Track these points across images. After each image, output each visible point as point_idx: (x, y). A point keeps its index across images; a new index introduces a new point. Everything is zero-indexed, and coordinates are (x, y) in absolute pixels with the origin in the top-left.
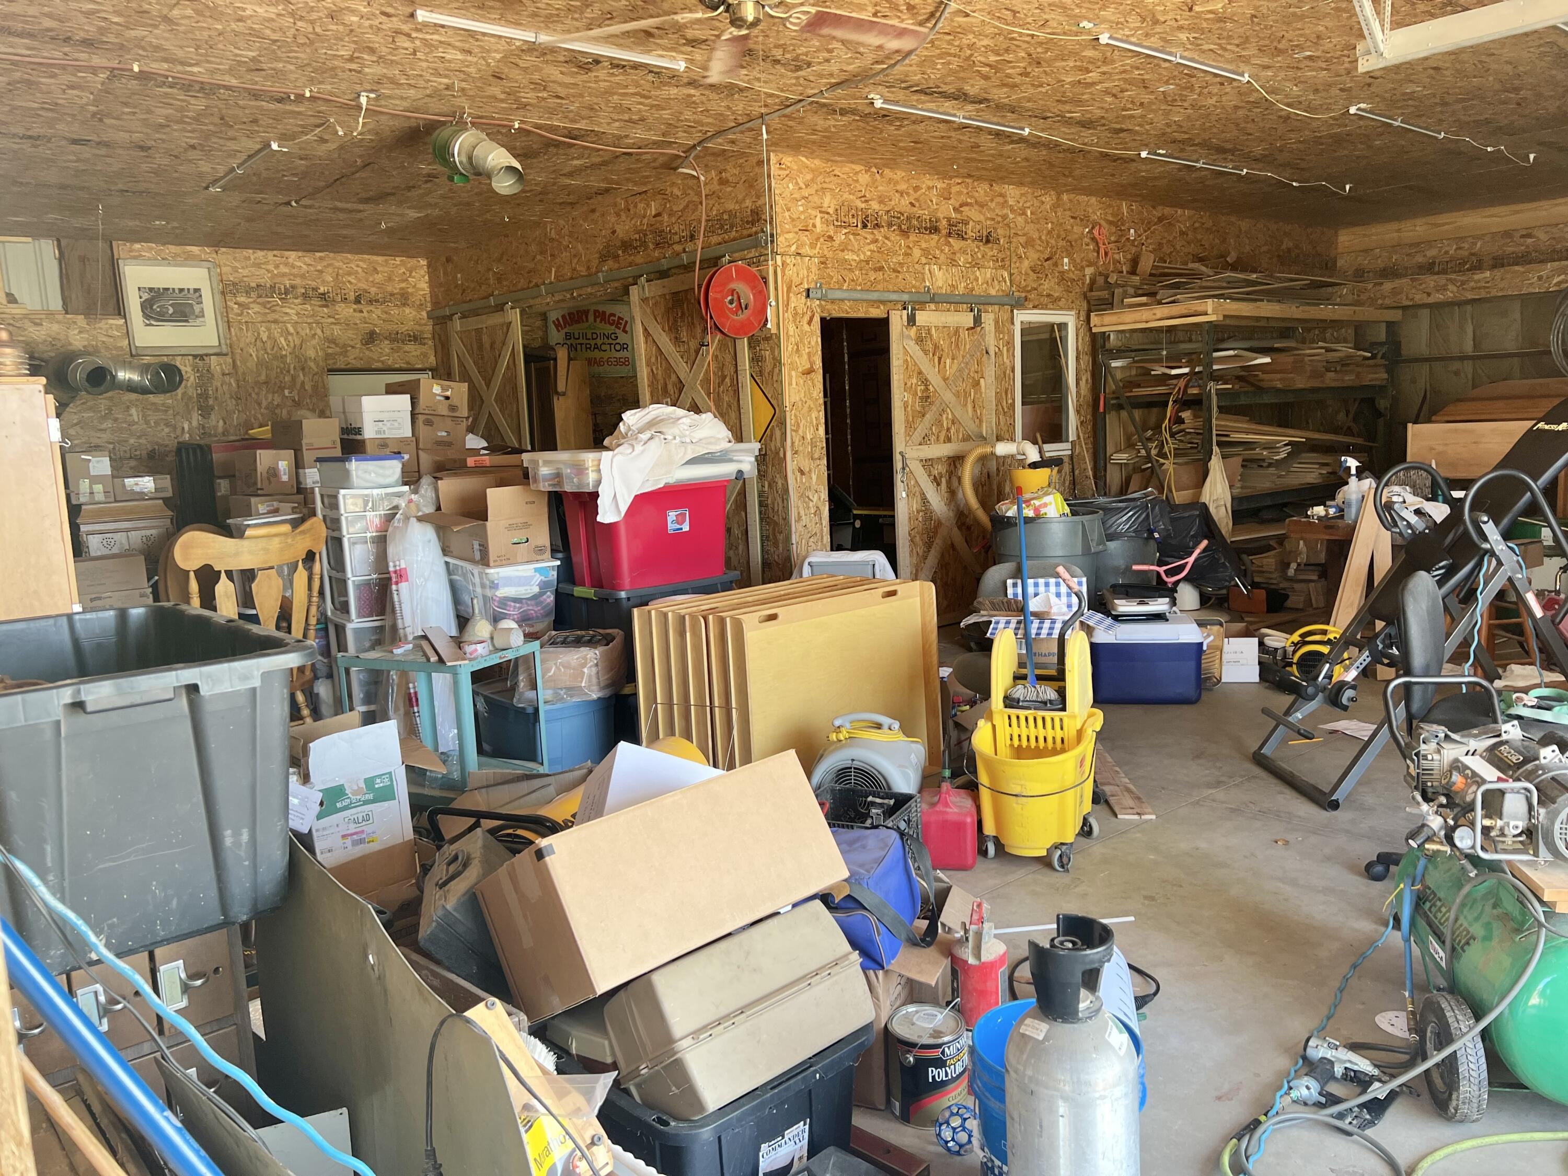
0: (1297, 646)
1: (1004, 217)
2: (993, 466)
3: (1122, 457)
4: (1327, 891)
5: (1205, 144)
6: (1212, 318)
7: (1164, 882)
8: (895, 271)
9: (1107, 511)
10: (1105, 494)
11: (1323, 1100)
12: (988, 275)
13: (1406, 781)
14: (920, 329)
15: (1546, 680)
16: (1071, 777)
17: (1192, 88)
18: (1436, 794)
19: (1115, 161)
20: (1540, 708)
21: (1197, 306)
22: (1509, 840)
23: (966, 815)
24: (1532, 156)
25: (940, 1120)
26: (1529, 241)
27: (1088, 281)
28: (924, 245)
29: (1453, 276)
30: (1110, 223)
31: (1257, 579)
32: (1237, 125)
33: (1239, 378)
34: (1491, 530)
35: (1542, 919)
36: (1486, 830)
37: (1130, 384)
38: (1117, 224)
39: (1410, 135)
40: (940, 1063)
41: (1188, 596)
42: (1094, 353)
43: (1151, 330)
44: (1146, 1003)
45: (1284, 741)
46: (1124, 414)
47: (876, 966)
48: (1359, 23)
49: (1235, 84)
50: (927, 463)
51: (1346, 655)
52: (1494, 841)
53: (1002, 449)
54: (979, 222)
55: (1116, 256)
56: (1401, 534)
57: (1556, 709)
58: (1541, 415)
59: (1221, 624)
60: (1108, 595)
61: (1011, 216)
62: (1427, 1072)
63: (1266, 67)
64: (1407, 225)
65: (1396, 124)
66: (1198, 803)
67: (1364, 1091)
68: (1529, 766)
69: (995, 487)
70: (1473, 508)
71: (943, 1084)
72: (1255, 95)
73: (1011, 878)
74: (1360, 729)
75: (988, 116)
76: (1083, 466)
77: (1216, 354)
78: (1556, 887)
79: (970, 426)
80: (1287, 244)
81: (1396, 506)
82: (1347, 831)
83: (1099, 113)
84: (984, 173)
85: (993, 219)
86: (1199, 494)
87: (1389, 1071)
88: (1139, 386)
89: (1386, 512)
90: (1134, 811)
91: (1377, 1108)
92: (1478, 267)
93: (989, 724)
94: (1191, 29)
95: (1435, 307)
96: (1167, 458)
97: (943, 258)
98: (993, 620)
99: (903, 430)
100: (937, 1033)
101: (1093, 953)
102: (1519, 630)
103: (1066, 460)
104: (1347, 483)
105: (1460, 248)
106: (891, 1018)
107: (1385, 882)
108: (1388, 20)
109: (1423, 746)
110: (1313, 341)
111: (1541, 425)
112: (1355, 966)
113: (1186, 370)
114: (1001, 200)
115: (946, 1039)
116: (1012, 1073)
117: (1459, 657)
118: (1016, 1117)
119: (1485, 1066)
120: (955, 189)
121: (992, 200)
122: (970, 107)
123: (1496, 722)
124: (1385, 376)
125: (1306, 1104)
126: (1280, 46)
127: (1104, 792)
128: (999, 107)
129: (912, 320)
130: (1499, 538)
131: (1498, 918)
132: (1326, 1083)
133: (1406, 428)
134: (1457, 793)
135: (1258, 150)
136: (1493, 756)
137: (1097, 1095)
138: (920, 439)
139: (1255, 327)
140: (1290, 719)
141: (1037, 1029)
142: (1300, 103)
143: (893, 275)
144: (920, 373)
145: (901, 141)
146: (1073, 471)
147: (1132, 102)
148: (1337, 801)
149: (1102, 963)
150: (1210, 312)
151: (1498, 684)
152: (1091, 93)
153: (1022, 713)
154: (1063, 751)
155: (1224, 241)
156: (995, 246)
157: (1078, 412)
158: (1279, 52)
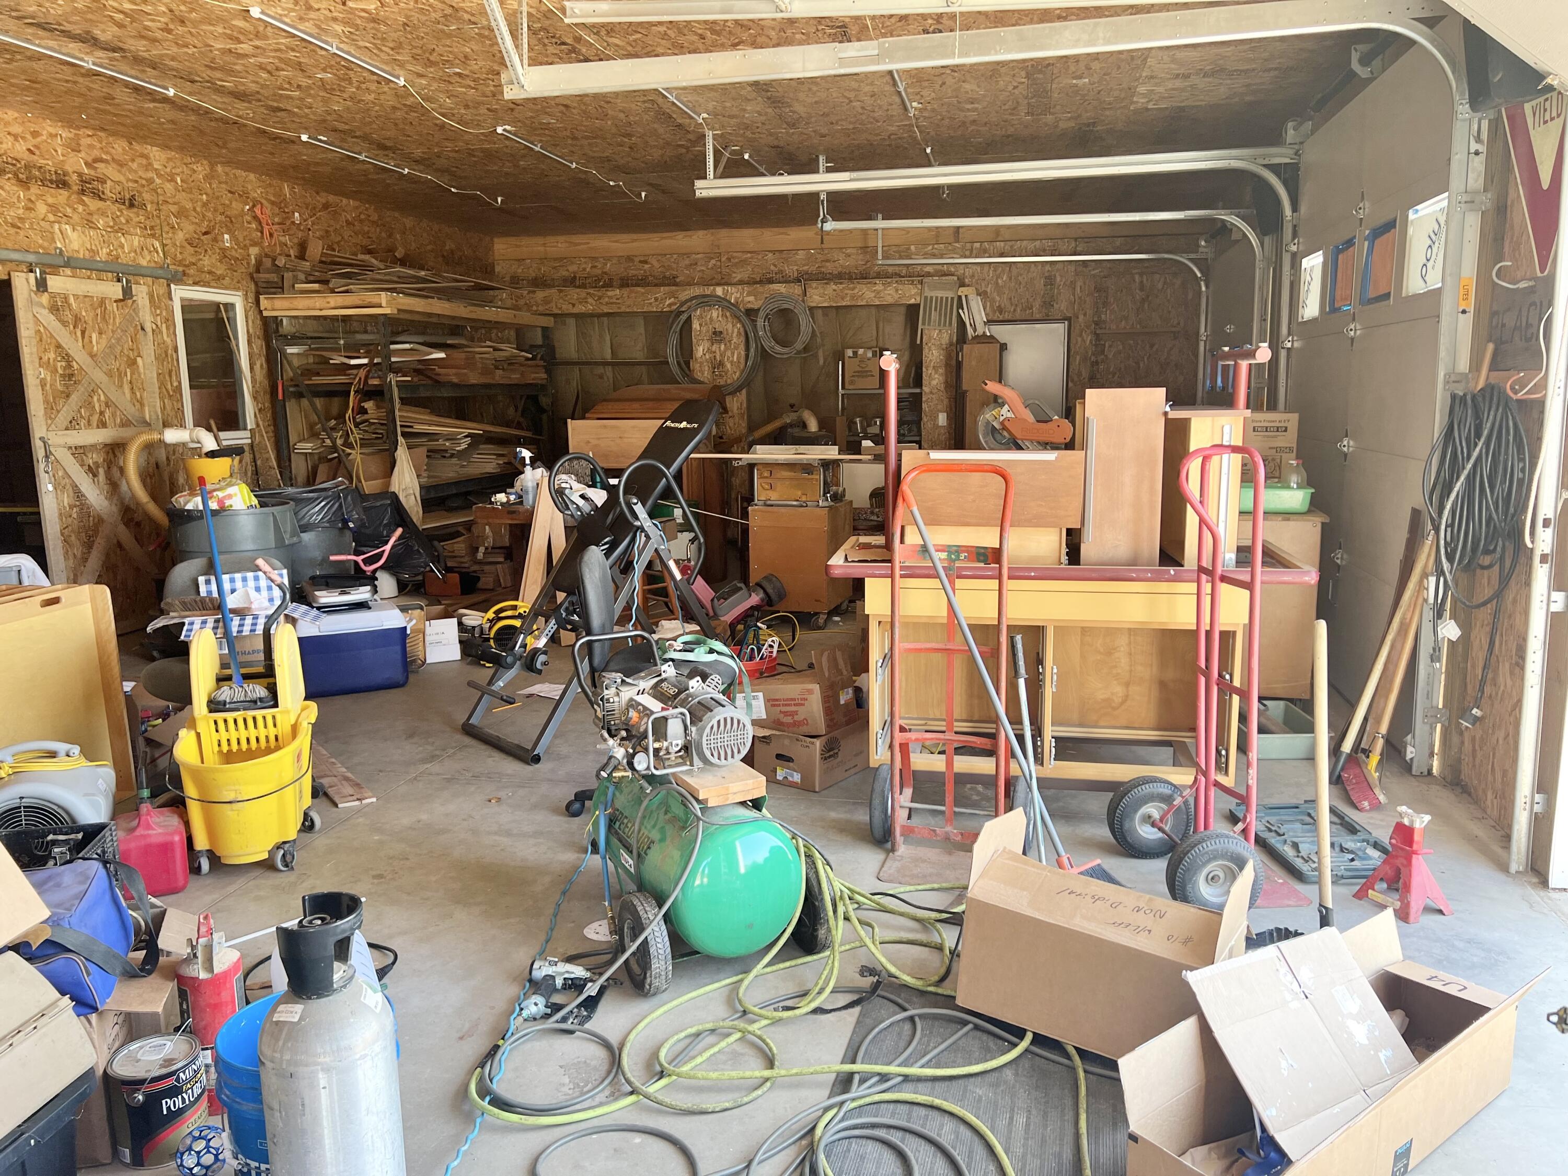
0: (492, 622)
1: (150, 181)
2: (162, 455)
3: (307, 447)
4: (536, 834)
5: (365, 138)
6: (387, 311)
7: (391, 858)
8: (13, 226)
9: (298, 501)
10: (292, 485)
11: (549, 1011)
12: (136, 243)
13: (594, 722)
14: (53, 296)
15: (687, 631)
16: (289, 773)
17: (350, 80)
18: (618, 730)
19: (275, 139)
20: (685, 651)
21: (371, 297)
22: (672, 756)
23: (172, 834)
24: (643, 194)
25: (181, 1149)
26: (646, 266)
27: (253, 261)
28: (50, 200)
29: (591, 291)
30: (273, 203)
31: (449, 564)
32: (396, 124)
33: (417, 372)
34: (639, 509)
35: (699, 814)
36: (656, 751)
37: (308, 372)
38: (280, 204)
39: (549, 161)
40: (175, 1092)
41: (387, 583)
42: (267, 338)
43: (325, 318)
44: (386, 974)
45: (489, 710)
46: (305, 402)
47: (88, 1010)
48: (500, 52)
49: (392, 85)
50: (79, 452)
51: (535, 627)
52: (662, 760)
53: (172, 436)
54: (118, 183)
55: (282, 239)
56: (572, 516)
57: (696, 651)
58: (668, 415)
59: (422, 608)
60: (307, 588)
61: (158, 181)
62: (626, 962)
63: (421, 76)
64: (550, 240)
65: (537, 149)
66: (415, 778)
67: (581, 992)
68: (683, 696)
69: (166, 478)
70: (625, 493)
71: (180, 1112)
72: (412, 99)
73: (231, 889)
74: (551, 690)
75: (125, 67)
76: (265, 456)
77: (393, 347)
78: (707, 787)
79: (131, 411)
80: (449, 245)
81: (567, 492)
82: (549, 780)
83: (253, 87)
84: (121, 128)
85: (136, 182)
86: (388, 484)
87: (597, 970)
88: (318, 374)
89: (559, 495)
90: (354, 798)
91: (591, 1004)
92: (609, 285)
93: (193, 733)
94: (346, 23)
95: (577, 316)
96: (352, 448)
97: (76, 217)
98: (187, 621)
99: (42, 412)
100: (169, 1062)
101: (343, 924)
102: (664, 593)
103: (246, 448)
104: (523, 473)
105: (595, 267)
106: (110, 1062)
107: (582, 816)
108: (525, 57)
109: (606, 692)
110: (480, 340)
111: (668, 423)
112: (564, 893)
113: (365, 361)
114: (144, 162)
115: (180, 1065)
116: (268, 1064)
117: (624, 619)
118: (276, 1107)
119: (668, 943)
120: (85, 141)
121: (133, 160)
122: (101, 54)
123: (656, 665)
124: (544, 376)
125: (535, 1019)
126: (432, 58)
127: (322, 785)
128: (137, 60)
129: (42, 285)
130: (647, 516)
131: (669, 821)
132: (549, 997)
133: (566, 423)
134: (633, 726)
135: (418, 152)
136: (657, 692)
137: (358, 1056)
138: (66, 423)
139: (427, 322)
140: (493, 688)
141: (292, 1012)
142: (453, 115)
143: (12, 231)
144: (59, 346)
145: (13, 77)
146: (255, 461)
147: (289, 83)
148: (538, 755)
149: (353, 930)
150: (384, 304)
151: (655, 637)
152: (243, 65)
153: (230, 716)
154: (278, 748)
155: (390, 236)
156: (141, 212)
157: (255, 398)
158: (432, 64)
